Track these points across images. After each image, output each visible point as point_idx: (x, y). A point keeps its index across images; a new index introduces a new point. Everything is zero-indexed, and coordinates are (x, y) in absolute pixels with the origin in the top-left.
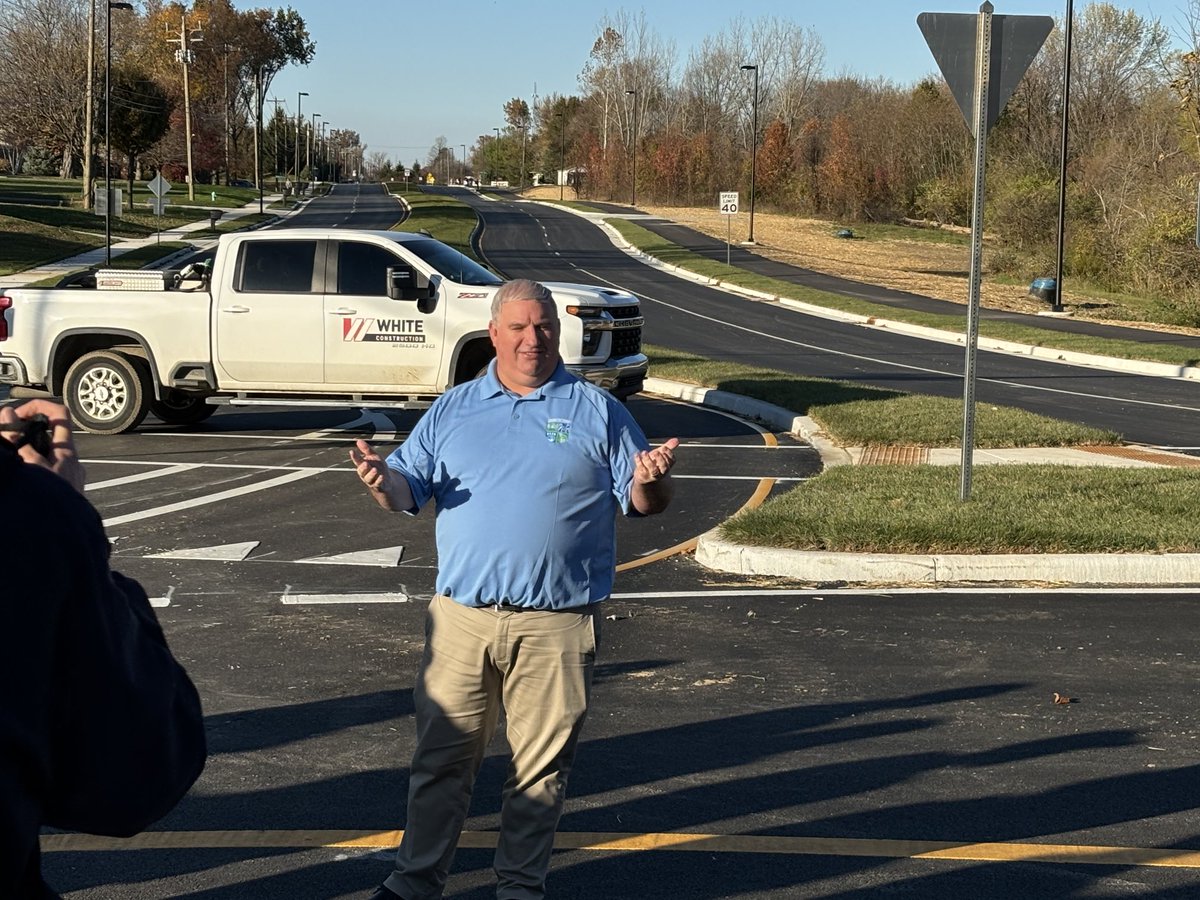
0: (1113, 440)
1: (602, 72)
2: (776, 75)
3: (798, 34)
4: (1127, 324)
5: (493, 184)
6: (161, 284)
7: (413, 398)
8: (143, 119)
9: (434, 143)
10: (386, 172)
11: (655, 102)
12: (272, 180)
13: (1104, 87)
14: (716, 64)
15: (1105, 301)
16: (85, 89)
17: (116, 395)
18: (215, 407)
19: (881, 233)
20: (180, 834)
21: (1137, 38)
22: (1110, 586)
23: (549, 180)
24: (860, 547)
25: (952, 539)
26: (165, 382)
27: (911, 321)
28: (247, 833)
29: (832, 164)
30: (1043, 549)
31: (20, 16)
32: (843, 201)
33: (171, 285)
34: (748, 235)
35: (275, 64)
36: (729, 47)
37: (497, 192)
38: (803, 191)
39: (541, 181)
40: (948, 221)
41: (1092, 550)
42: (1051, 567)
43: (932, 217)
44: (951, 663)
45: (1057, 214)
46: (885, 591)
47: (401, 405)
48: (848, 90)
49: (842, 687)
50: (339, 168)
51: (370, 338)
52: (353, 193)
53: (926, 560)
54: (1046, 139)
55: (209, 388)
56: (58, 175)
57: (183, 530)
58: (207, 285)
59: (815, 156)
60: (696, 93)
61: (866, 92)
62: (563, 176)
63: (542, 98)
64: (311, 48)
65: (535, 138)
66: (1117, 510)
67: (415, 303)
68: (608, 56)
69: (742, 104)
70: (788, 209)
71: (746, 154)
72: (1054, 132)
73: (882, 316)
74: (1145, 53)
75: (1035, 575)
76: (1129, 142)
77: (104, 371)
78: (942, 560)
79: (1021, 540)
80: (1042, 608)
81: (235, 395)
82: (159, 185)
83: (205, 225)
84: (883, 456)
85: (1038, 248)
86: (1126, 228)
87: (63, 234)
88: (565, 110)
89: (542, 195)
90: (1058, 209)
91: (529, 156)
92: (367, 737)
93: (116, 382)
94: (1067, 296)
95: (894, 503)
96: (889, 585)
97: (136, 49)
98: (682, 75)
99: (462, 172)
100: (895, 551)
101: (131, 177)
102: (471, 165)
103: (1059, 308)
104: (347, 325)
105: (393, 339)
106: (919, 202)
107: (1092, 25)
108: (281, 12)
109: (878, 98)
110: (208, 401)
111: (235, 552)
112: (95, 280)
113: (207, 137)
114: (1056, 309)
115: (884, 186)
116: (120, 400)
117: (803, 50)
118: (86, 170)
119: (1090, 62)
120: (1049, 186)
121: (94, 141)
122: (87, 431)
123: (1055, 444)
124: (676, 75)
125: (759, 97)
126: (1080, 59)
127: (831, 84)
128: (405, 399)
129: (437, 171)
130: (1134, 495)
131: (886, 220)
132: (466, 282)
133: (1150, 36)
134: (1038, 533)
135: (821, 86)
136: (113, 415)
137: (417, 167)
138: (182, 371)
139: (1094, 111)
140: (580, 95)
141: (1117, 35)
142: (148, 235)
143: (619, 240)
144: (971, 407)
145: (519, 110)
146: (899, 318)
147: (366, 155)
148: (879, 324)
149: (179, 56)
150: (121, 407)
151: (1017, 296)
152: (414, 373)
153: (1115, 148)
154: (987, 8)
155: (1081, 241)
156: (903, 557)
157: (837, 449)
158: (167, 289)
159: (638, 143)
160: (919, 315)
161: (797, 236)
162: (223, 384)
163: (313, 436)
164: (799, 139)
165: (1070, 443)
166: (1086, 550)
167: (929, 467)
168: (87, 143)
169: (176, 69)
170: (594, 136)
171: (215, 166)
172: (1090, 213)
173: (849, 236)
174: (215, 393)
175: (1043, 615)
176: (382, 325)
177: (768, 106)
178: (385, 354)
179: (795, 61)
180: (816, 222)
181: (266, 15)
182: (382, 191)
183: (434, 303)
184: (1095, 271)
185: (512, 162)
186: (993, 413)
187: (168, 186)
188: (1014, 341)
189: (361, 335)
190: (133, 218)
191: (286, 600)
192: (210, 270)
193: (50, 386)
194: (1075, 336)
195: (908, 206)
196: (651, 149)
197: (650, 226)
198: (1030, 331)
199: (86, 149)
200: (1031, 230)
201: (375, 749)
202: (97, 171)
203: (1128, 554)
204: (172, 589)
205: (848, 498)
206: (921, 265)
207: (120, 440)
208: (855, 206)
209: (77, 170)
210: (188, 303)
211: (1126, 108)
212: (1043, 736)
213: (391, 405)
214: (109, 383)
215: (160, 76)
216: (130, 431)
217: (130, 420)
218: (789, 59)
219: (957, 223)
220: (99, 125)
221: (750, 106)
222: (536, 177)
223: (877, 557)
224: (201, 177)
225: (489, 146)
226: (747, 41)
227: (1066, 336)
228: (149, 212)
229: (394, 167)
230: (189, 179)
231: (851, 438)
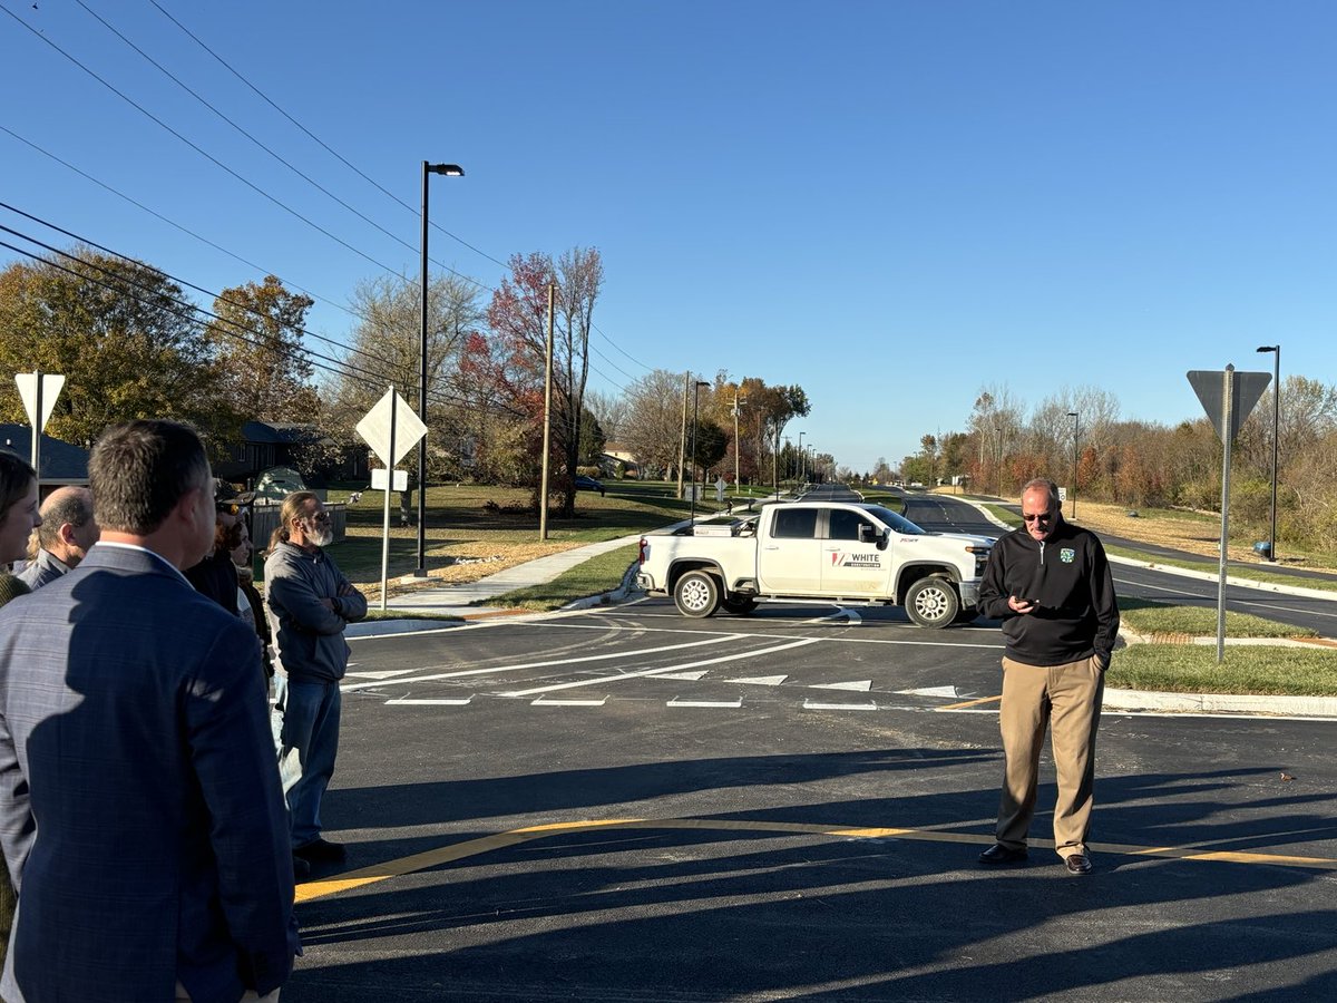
0: (1312, 635)
1: (981, 418)
2: (1089, 419)
3: (1103, 395)
4: (1318, 570)
5: (913, 484)
6: (730, 533)
7: (872, 600)
8: (712, 448)
9: (877, 461)
10: (848, 478)
11: (1012, 437)
12: (783, 482)
13: (1299, 427)
14: (1051, 413)
15: (1303, 557)
16: (680, 431)
17: (703, 595)
18: (758, 603)
19: (1157, 515)
20: (758, 823)
21: (1320, 397)
22: (1314, 716)
23: (947, 482)
24: (1154, 688)
25: (1213, 686)
26: (731, 589)
27: (1178, 566)
28: (796, 825)
29: (1124, 472)
30: (1270, 692)
31: (646, 391)
32: (1132, 495)
33: (735, 534)
34: (1071, 514)
35: (787, 416)
36: (1059, 403)
37: (915, 489)
38: (1106, 489)
39: (942, 482)
40: (1200, 507)
41: (1302, 694)
42: (1276, 704)
43: (1189, 505)
44: (1215, 755)
45: (1270, 504)
46: (1171, 715)
47: (866, 604)
48: (1135, 428)
49: (1147, 766)
50: (821, 476)
51: (848, 564)
52: (831, 490)
53: (1197, 697)
54: (1262, 458)
55: (754, 593)
56: (663, 480)
57: (744, 668)
58: (755, 534)
59: (1114, 467)
60: (1038, 430)
61: (1146, 429)
62: (955, 480)
63: (943, 434)
64: (808, 408)
65: (939, 458)
66: (1317, 671)
67: (875, 545)
68: (984, 408)
69: (1067, 437)
70: (1098, 500)
71: (1071, 468)
72: (1267, 454)
73: (1159, 563)
74: (1326, 406)
75: (1265, 708)
76: (1316, 459)
77: (697, 582)
78: (1206, 697)
79: (1255, 687)
80: (1270, 727)
81: (769, 597)
82: (721, 484)
83: (746, 507)
84: (1163, 640)
85: (1258, 524)
86: (1315, 513)
87: (667, 513)
88: (958, 440)
89: (942, 491)
90: (1270, 501)
91: (935, 468)
92: (860, 779)
93: (703, 588)
94: (1278, 554)
95: (1174, 664)
96: (1174, 712)
97: (709, 409)
98: (1030, 420)
99: (895, 478)
100: (1177, 691)
101: (704, 480)
102: (899, 474)
103: (1273, 560)
104: (835, 557)
105: (862, 565)
106: (1180, 495)
107: (1291, 389)
108: (792, 387)
109: (1154, 433)
110: (754, 600)
111: (775, 680)
112: (692, 531)
113: (747, 457)
114: (1271, 561)
115: (1158, 486)
116: (705, 598)
117: (1106, 405)
118: (680, 477)
119: (1289, 412)
120: (1265, 487)
121: (685, 461)
122: (687, 615)
123: (1274, 636)
124: (1026, 421)
125: (1079, 433)
126: (1283, 410)
127: (1123, 425)
128: (868, 600)
129: (879, 477)
130: (1328, 663)
131: (1159, 506)
132: (904, 533)
133: (1328, 396)
134: (1267, 683)
135: (1117, 426)
136: (701, 607)
137: (867, 475)
138: (740, 583)
139: (1292, 440)
140: (966, 432)
141: (1307, 395)
142: (713, 513)
143: (990, 516)
144: (1223, 614)
145: (929, 441)
146: (1170, 564)
147: (837, 468)
148: (1157, 567)
149: (733, 412)
150: (705, 603)
151: (1246, 553)
152: (873, 585)
153: (1307, 463)
154: (1230, 367)
155: (1285, 520)
156: (1182, 695)
157: (1135, 636)
158: (733, 536)
159: (1003, 460)
160: (1183, 562)
161: (1103, 516)
162: (763, 590)
163: (814, 621)
164: (1103, 458)
165: (1284, 635)
166: (1298, 694)
167: (1196, 646)
168: (681, 462)
169: (731, 420)
170: (975, 454)
171: (751, 474)
172: (1291, 503)
173: (1136, 516)
174: (758, 595)
175: (1271, 731)
176: (855, 557)
177: (1083, 439)
178: (857, 574)
179: (1101, 411)
180: (1115, 507)
181: (783, 389)
182: (846, 489)
183: (886, 544)
184: (1295, 539)
185: (925, 472)
186: (1233, 616)
187: (725, 485)
188: (1245, 578)
189: (843, 563)
190: (705, 503)
191: (806, 706)
192: (757, 525)
193: (667, 591)
194: (1284, 576)
195: (1173, 498)
196: (1010, 464)
197: (1009, 508)
198: (1255, 572)
199: (681, 465)
200: (1253, 514)
201: (865, 786)
202: (687, 478)
203: (1325, 697)
204: (741, 698)
205: (1145, 660)
206: (1182, 534)
207: (706, 621)
208: (1139, 497)
209: (674, 477)
210: (745, 544)
211: (1313, 440)
212: (1274, 797)
213: (860, 603)
214: (699, 589)
215: (722, 424)
216: (709, 616)
217: (710, 610)
218: (1097, 409)
219: (1205, 509)
220: (688, 452)
221: (1072, 438)
222: (939, 480)
223: (1165, 694)
224: (744, 480)
225: (910, 462)
226: (1071, 399)
227: (1279, 576)
228: (715, 500)
229: (853, 475)
230: (736, 481)
231: (1144, 629)
